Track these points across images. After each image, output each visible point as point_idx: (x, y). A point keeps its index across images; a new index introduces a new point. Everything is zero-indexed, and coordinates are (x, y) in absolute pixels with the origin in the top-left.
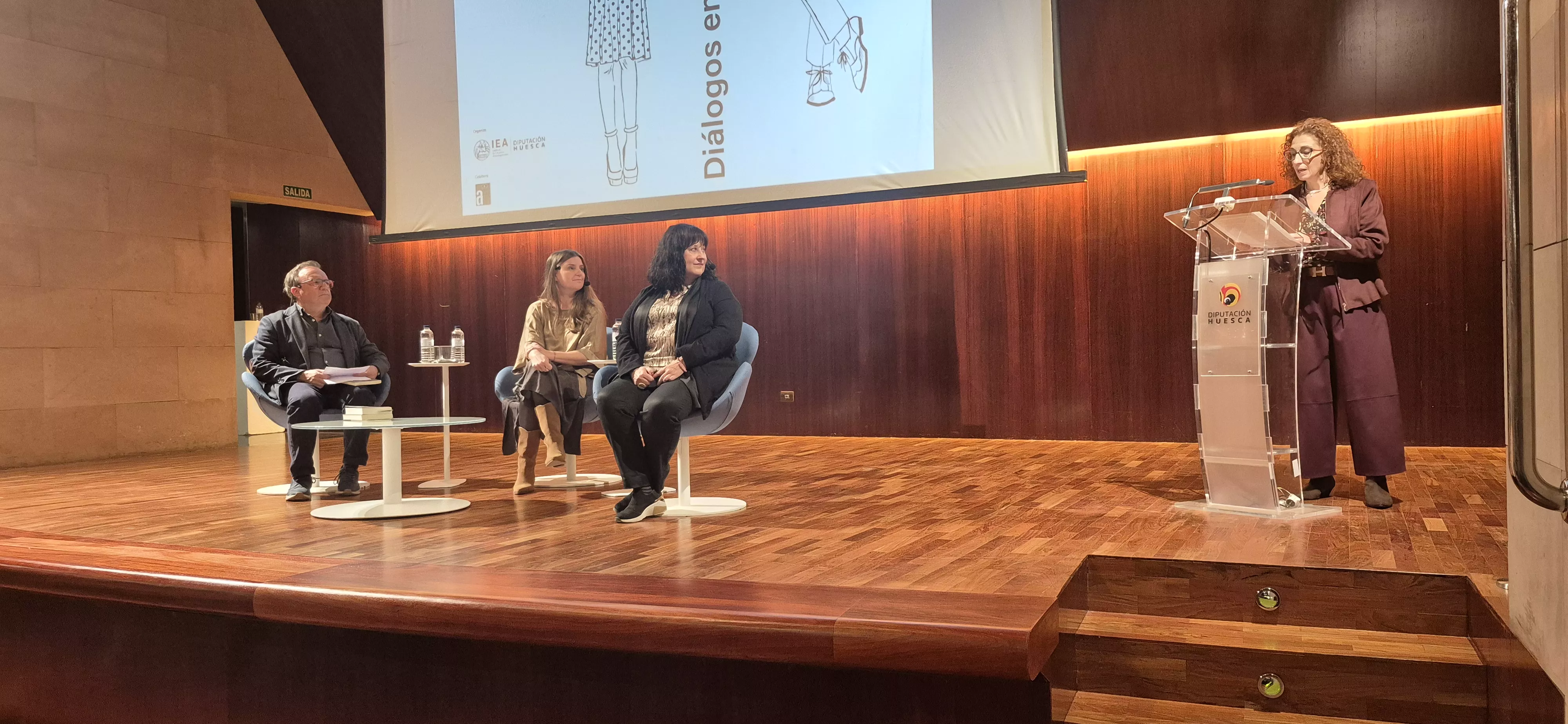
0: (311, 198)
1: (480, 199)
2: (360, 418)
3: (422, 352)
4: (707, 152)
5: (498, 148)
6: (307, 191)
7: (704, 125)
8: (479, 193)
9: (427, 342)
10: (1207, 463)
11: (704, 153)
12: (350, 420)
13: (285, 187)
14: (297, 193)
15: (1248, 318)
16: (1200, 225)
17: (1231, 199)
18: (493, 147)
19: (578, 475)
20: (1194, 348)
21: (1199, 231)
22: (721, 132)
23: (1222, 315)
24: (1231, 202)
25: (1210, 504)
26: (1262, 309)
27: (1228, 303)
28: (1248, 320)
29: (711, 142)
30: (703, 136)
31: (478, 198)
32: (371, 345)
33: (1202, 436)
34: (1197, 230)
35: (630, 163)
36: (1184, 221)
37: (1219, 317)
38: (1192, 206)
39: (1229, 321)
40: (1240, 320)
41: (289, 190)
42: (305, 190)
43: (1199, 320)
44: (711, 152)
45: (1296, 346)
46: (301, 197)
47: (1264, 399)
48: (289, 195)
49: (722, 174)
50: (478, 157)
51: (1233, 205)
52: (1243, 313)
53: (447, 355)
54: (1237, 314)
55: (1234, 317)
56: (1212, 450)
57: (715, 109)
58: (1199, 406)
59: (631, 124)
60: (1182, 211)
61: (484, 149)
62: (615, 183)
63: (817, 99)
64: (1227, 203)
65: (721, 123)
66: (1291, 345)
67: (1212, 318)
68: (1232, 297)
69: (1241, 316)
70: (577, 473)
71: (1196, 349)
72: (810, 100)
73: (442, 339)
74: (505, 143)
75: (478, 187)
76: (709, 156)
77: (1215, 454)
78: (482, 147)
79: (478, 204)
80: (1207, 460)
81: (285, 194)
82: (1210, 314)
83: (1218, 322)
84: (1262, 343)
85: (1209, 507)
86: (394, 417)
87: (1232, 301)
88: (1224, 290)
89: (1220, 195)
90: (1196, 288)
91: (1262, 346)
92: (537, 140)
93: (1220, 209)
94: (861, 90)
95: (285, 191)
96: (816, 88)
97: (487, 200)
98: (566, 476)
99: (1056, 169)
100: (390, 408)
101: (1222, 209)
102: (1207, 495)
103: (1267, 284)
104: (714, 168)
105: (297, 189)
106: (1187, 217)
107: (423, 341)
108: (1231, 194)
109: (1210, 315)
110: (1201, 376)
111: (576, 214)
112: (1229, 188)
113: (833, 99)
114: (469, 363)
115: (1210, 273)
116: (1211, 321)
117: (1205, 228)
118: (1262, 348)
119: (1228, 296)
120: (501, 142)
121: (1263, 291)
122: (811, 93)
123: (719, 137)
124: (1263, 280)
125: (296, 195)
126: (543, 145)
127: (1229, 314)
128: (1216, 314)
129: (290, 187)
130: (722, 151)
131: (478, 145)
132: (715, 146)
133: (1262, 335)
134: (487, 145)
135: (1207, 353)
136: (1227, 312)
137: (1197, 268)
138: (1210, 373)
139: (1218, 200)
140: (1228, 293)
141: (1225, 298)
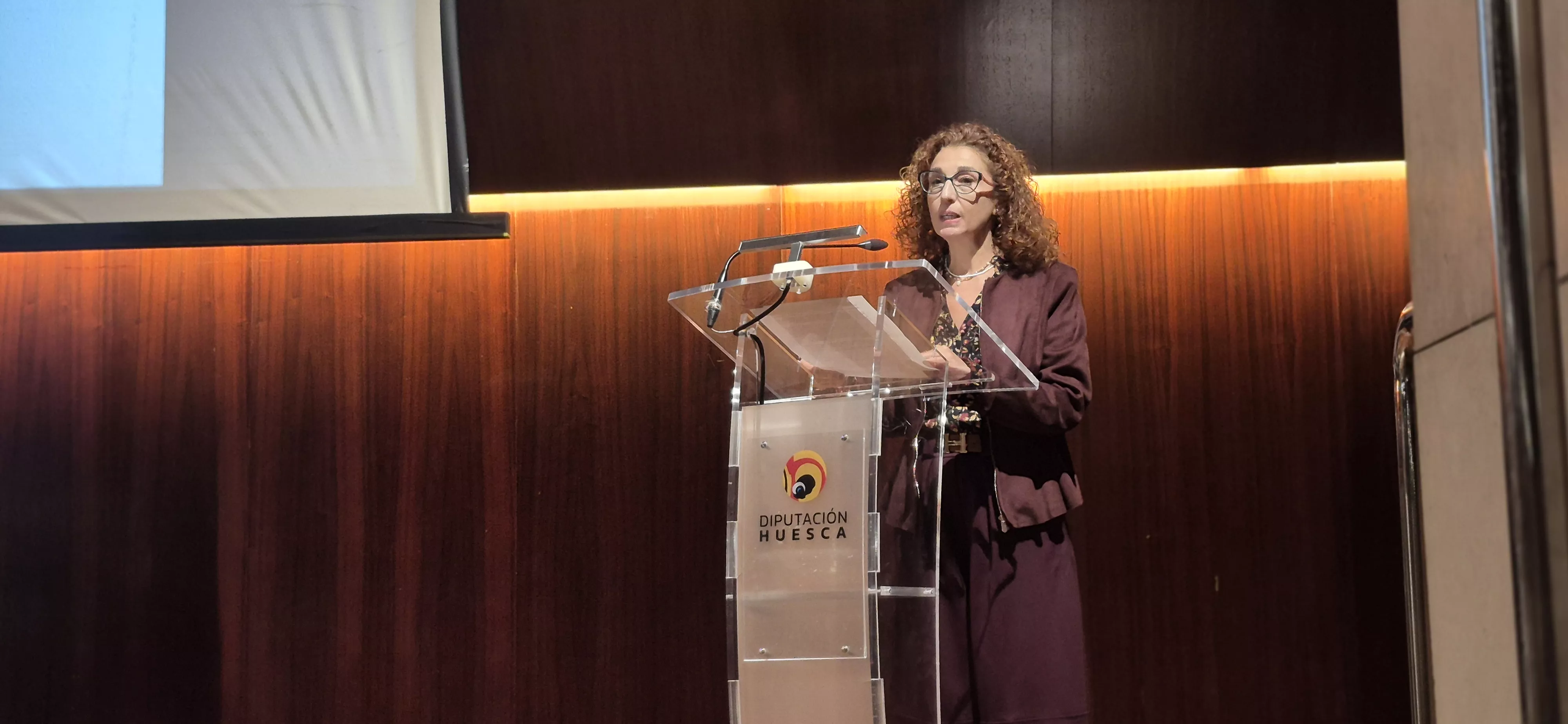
15: (841, 529)
16: (743, 323)
17: (805, 266)
20: (729, 597)
21: (741, 339)
23: (788, 522)
24: (807, 272)
26: (871, 509)
27: (800, 494)
28: (841, 533)
34: (735, 334)
36: (710, 312)
37: (781, 526)
38: (726, 279)
39: (803, 534)
40: (826, 534)
43: (739, 531)
45: (938, 593)
47: (876, 712)
51: (809, 279)
52: (832, 519)
54: (819, 518)
55: (813, 526)
60: (706, 289)
64: (799, 273)
66: (926, 592)
67: (769, 528)
68: (809, 481)
69: (827, 525)
71: (734, 601)
82: (764, 519)
83: (780, 537)
84: (871, 584)
87: (809, 491)
88: (793, 466)
89: (783, 256)
90: (735, 462)
91: (874, 591)
93: (781, 289)
101: (788, 287)
103: (879, 454)
106: (715, 304)
109: (764, 522)
110: (745, 660)
112: (801, 243)
115: (764, 427)
116: (764, 536)
117: (752, 330)
118: (871, 598)
119: (799, 480)
121: (871, 469)
124: (872, 446)
127: (802, 519)
128: (777, 519)
133: (869, 568)
135: (757, 609)
136: (798, 515)
137: (737, 415)
138: (763, 655)
139: (779, 268)
140: (802, 471)
141: (793, 483)
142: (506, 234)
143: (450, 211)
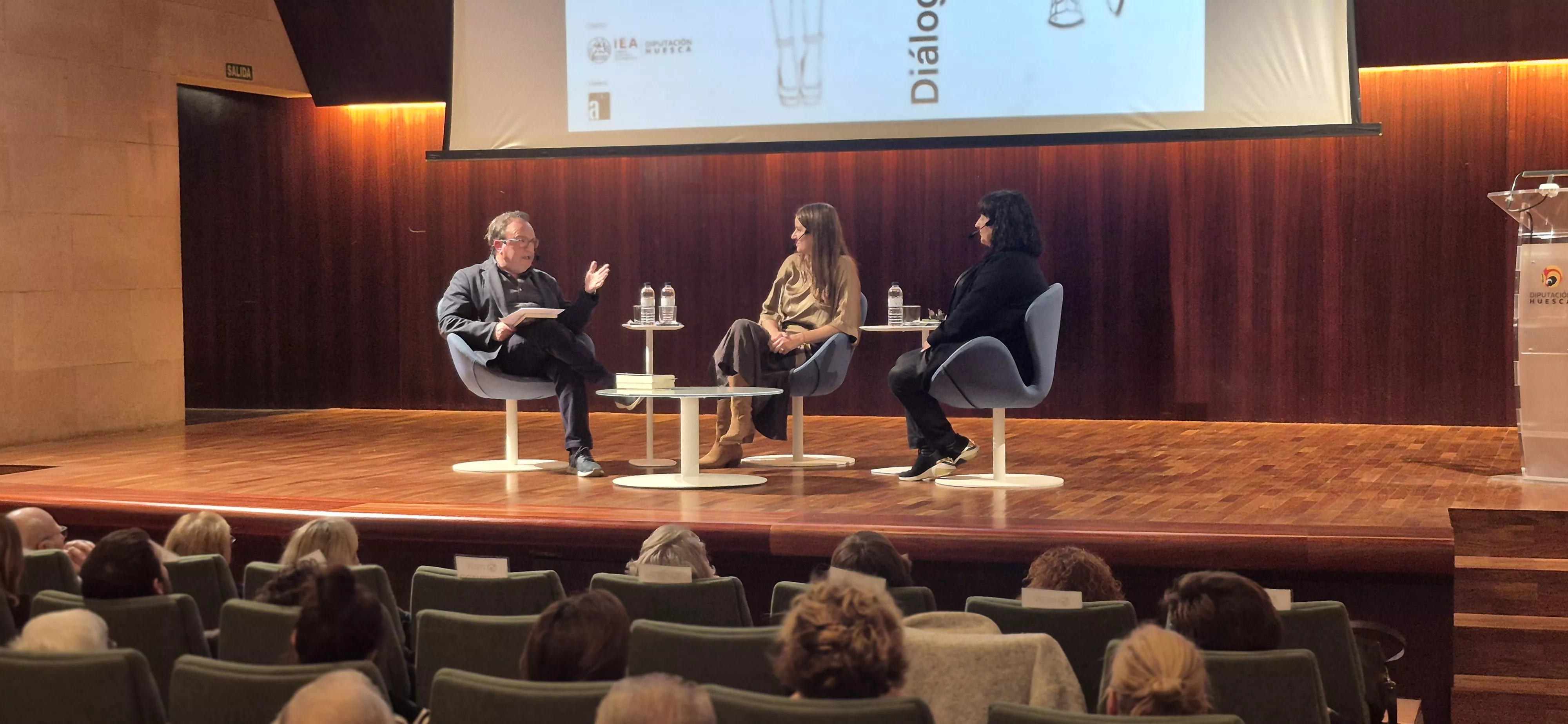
1: (594, 112)
2: (650, 387)
5: (623, 50)
8: (594, 105)
9: (648, 303)
10: (1525, 438)
12: (625, 389)
16: (1523, 208)
17: (1556, 186)
18: (615, 47)
19: (804, 456)
20: (1515, 325)
21: (1523, 212)
23: (1543, 296)
24: (1556, 189)
25: (1526, 476)
27: (1550, 284)
31: (592, 110)
33: (1520, 411)
34: (1520, 211)
35: (811, 79)
36: (1507, 202)
37: (1540, 298)
38: (1515, 189)
39: (1550, 301)
40: (1562, 302)
43: (1521, 300)
51: (1557, 193)
52: (1564, 295)
54: (1560, 294)
55: (1555, 298)
56: (1530, 424)
58: (1519, 382)
59: (812, 31)
60: (1506, 192)
61: (602, 49)
62: (790, 102)
63: (1060, 19)
64: (1552, 190)
67: (1534, 298)
68: (1554, 279)
69: (1562, 298)
71: (1517, 328)
72: (1052, 20)
74: (633, 43)
75: (592, 97)
77: (1532, 429)
78: (599, 46)
79: (592, 118)
80: (1525, 434)
83: (1540, 302)
85: (1526, 479)
87: (1554, 283)
88: (1547, 272)
89: (1544, 181)
90: (1519, 269)
93: (1544, 195)
94: (1117, 14)
96: (1061, 8)
98: (791, 455)
101: (1546, 195)
102: (1523, 469)
106: (1510, 199)
108: (1556, 180)
109: (1532, 295)
110: (1522, 353)
112: (1553, 176)
114: (683, 326)
115: (1533, 254)
116: (1532, 301)
117: (1528, 210)
119: (1550, 278)
122: (1054, 11)
127: (1550, 295)
128: (1539, 294)
134: (607, 44)
135: (1527, 331)
136: (1549, 293)
137: (1520, 251)
138: (1530, 351)
139: (1543, 187)
140: (1550, 275)
141: (1547, 279)
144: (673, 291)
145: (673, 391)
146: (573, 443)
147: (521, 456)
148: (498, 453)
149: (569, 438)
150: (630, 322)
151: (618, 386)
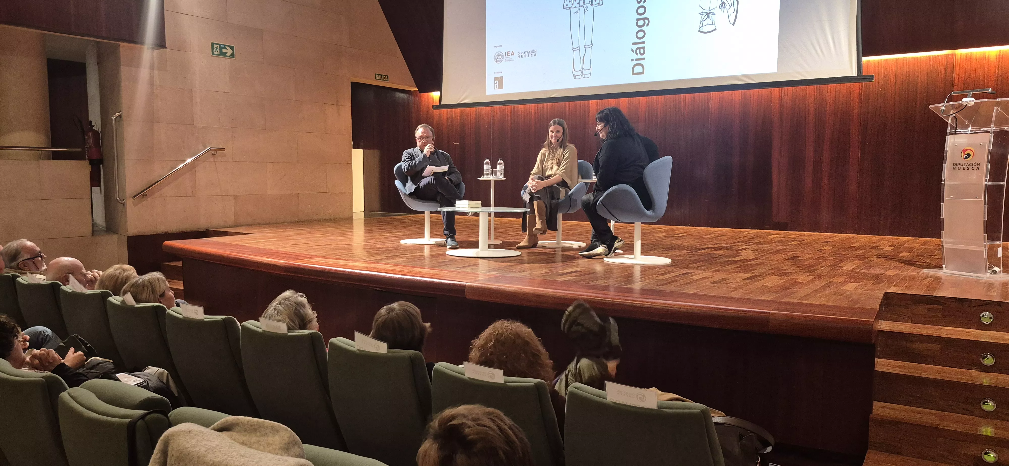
0: (388, 81)
1: (497, 85)
3: (485, 173)
4: (634, 60)
5: (508, 57)
6: (387, 77)
7: (633, 44)
8: (497, 82)
9: (487, 167)
10: (945, 248)
11: (632, 60)
13: (376, 74)
14: (382, 78)
16: (951, 113)
17: (972, 99)
18: (505, 56)
19: (562, 242)
21: (951, 117)
22: (643, 48)
23: (962, 165)
24: (973, 101)
25: (945, 270)
26: (987, 162)
27: (966, 158)
28: (978, 168)
29: (637, 54)
30: (633, 51)
31: (496, 85)
32: (454, 167)
33: (944, 233)
34: (949, 116)
35: (587, 66)
36: (942, 110)
37: (959, 166)
38: (947, 102)
39: (966, 168)
40: (973, 168)
41: (378, 76)
42: (385, 76)
43: (947, 167)
44: (637, 60)
45: (1005, 184)
46: (383, 80)
47: (984, 213)
48: (378, 79)
49: (643, 73)
50: (497, 61)
51: (973, 103)
52: (975, 164)
53: (496, 174)
54: (971, 164)
55: (969, 166)
56: (949, 240)
57: (641, 34)
58: (943, 215)
59: (588, 43)
60: (941, 105)
61: (500, 57)
62: (577, 77)
63: (705, 29)
64: (970, 101)
65: (644, 43)
66: (1002, 183)
67: (955, 167)
68: (969, 155)
69: (973, 166)
70: (563, 240)
71: (944, 184)
72: (701, 30)
73: (494, 166)
74: (513, 53)
75: (496, 79)
76: (635, 62)
77: (951, 243)
78: (499, 55)
79: (496, 88)
80: (945, 246)
81: (376, 79)
82: (955, 164)
83: (959, 168)
84: (986, 181)
85: (945, 272)
86: (482, 206)
87: (969, 157)
88: (964, 151)
89: (966, 96)
90: (947, 149)
91: (986, 183)
92: (532, 52)
93: (965, 105)
94: (733, 24)
95: (376, 77)
96: (705, 23)
97: (501, 86)
98: (556, 241)
99: (855, 74)
100: (480, 202)
101: (967, 105)
102: (944, 266)
103: (991, 149)
104: (638, 69)
105: (382, 75)
106: (943, 108)
107: (485, 166)
108: (973, 96)
110: (946, 199)
111: (553, 94)
112: (972, 93)
113: (715, 29)
114: (505, 179)
115: (956, 141)
116: (954, 168)
117: (954, 115)
118: (986, 185)
119: (966, 154)
120: (510, 53)
121: (989, 152)
122: (701, 26)
123: (642, 51)
124: (989, 147)
125: (381, 79)
126: (535, 55)
127: (966, 164)
128: (959, 164)
129: (378, 75)
130: (643, 59)
131: (496, 54)
132: (639, 56)
133: (986, 177)
134: (502, 54)
135: (950, 186)
136: (965, 163)
137: (948, 137)
138: (952, 198)
139: (964, 100)
140: (966, 152)
141: (964, 155)
142: (873, 81)
143: (857, 75)
144: (503, 163)
145: (481, 209)
146: (447, 232)
147: (432, 237)
148: (421, 235)
149: (445, 230)
150: (482, 177)
151: (456, 205)
